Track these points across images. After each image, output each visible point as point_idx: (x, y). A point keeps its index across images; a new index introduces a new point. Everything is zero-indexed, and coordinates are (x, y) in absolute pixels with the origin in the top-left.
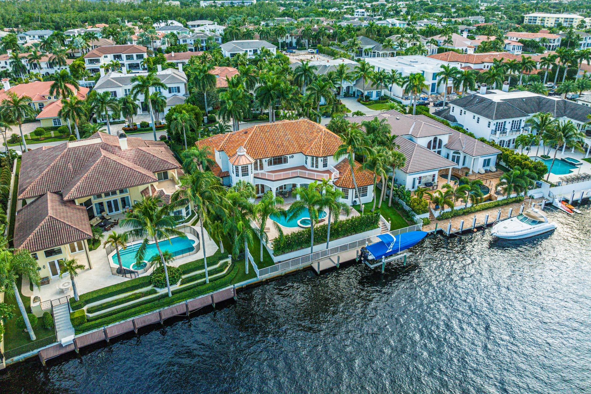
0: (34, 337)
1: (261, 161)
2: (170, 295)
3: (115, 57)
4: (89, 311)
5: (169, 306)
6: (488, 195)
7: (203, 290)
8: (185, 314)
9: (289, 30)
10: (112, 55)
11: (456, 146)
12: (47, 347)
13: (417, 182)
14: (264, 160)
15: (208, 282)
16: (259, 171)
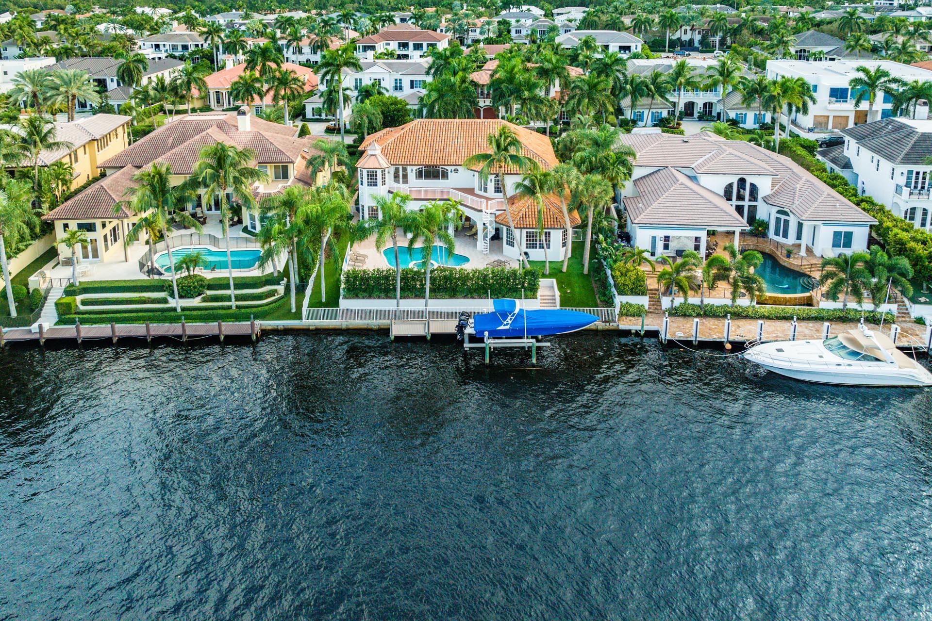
0: (14, 314)
1: (405, 170)
2: (179, 310)
3: (400, 45)
4: (84, 303)
5: (171, 323)
6: (808, 294)
7: (222, 315)
8: (180, 337)
9: (688, 21)
10: (397, 42)
11: (783, 201)
12: (20, 328)
13: (660, 245)
14: (409, 168)
15: (234, 308)
16: (401, 185)
